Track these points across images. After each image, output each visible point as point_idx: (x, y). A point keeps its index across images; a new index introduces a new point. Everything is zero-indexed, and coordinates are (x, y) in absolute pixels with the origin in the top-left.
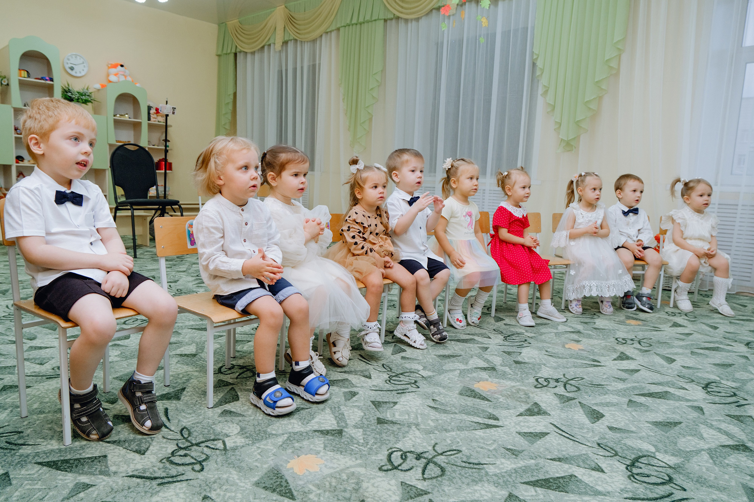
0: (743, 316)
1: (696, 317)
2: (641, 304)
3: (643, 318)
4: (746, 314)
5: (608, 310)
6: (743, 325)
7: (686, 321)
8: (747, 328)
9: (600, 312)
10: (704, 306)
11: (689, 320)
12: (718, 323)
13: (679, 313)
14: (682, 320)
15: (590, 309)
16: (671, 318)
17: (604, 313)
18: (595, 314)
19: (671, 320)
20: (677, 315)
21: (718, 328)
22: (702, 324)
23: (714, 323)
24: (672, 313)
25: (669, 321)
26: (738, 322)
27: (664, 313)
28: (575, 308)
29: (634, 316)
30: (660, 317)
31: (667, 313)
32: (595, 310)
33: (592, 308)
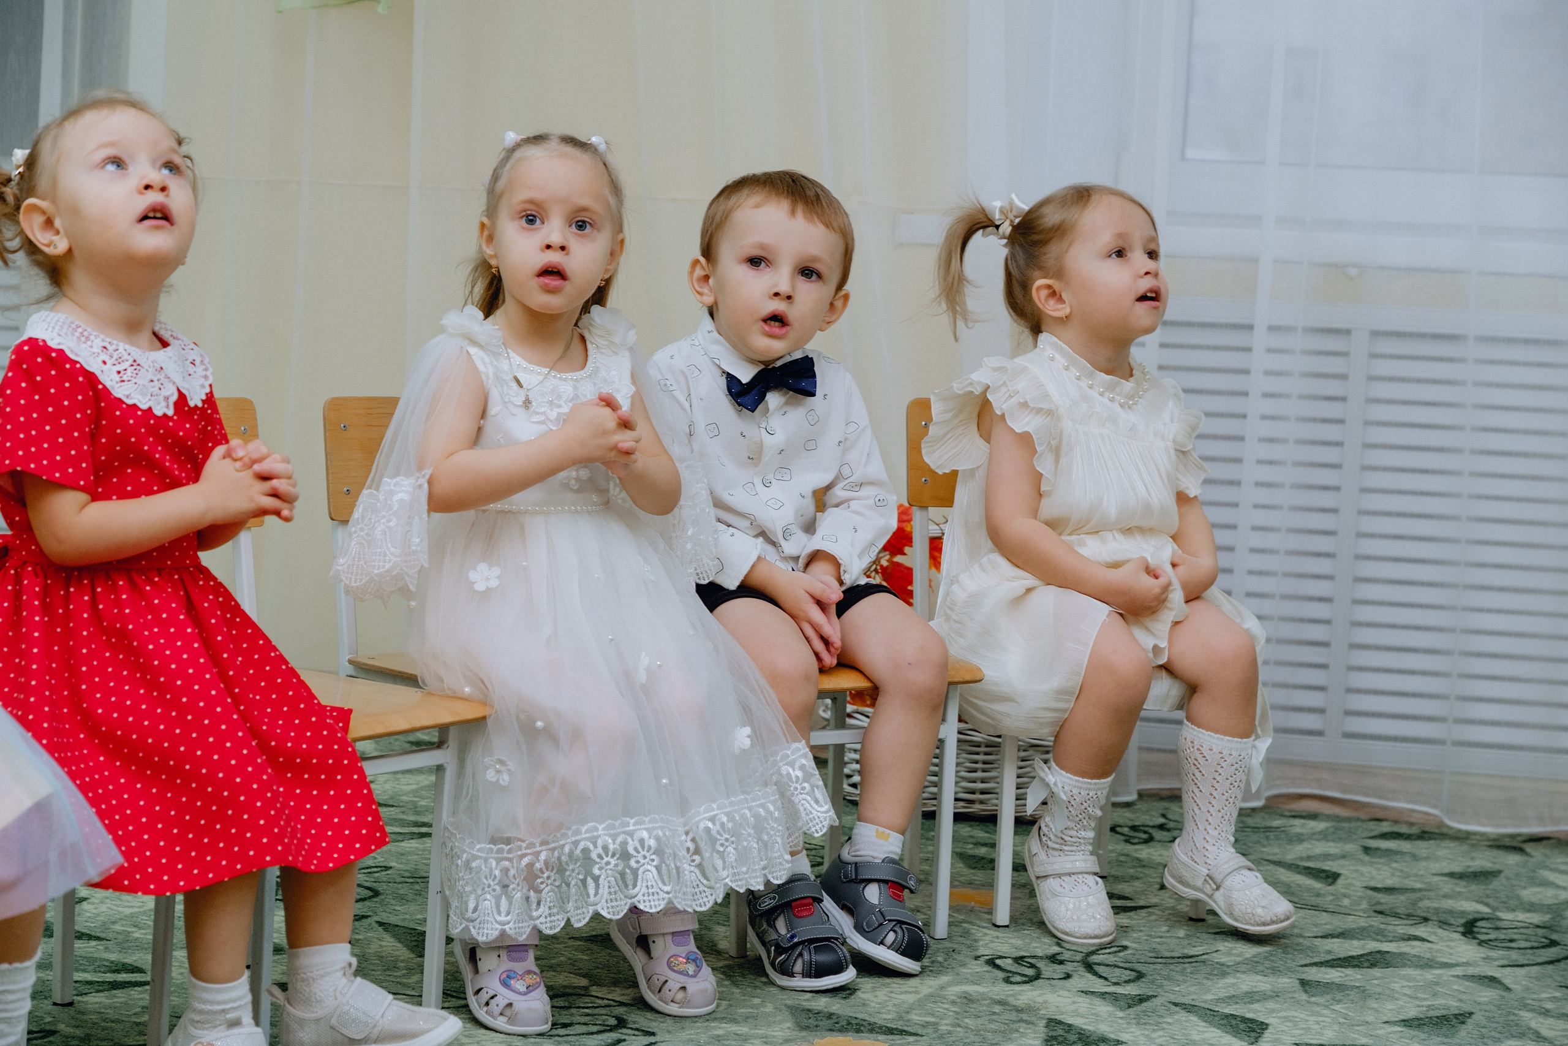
0: (1342, 935)
1: (1140, 976)
2: (859, 928)
3: (886, 1017)
4: (1351, 923)
5: (693, 986)
6: (1364, 993)
7: (1104, 1008)
8: (1390, 1009)
9: (642, 1004)
10: (1154, 900)
11: (1114, 998)
12: (1251, 997)
13: (1054, 959)
14: (1084, 1003)
15: (584, 992)
16: (1025, 995)
17: (673, 1009)
18: (621, 1023)
19: (1028, 1009)
20: (1048, 969)
21: (1264, 1027)
22: (1183, 1015)
23: (1232, 999)
24: (1019, 960)
25: (1024, 1014)
26: (1333, 975)
27: (980, 967)
28: (504, 996)
29: (836, 1005)
30: (968, 999)
31: (991, 963)
32: (617, 995)
33: (596, 981)
